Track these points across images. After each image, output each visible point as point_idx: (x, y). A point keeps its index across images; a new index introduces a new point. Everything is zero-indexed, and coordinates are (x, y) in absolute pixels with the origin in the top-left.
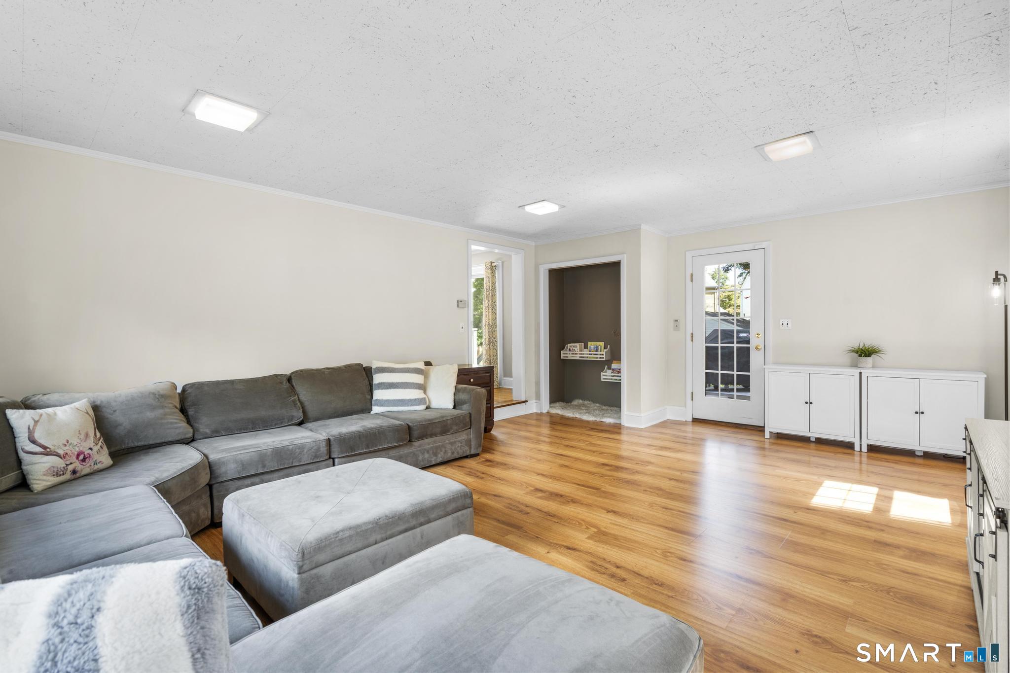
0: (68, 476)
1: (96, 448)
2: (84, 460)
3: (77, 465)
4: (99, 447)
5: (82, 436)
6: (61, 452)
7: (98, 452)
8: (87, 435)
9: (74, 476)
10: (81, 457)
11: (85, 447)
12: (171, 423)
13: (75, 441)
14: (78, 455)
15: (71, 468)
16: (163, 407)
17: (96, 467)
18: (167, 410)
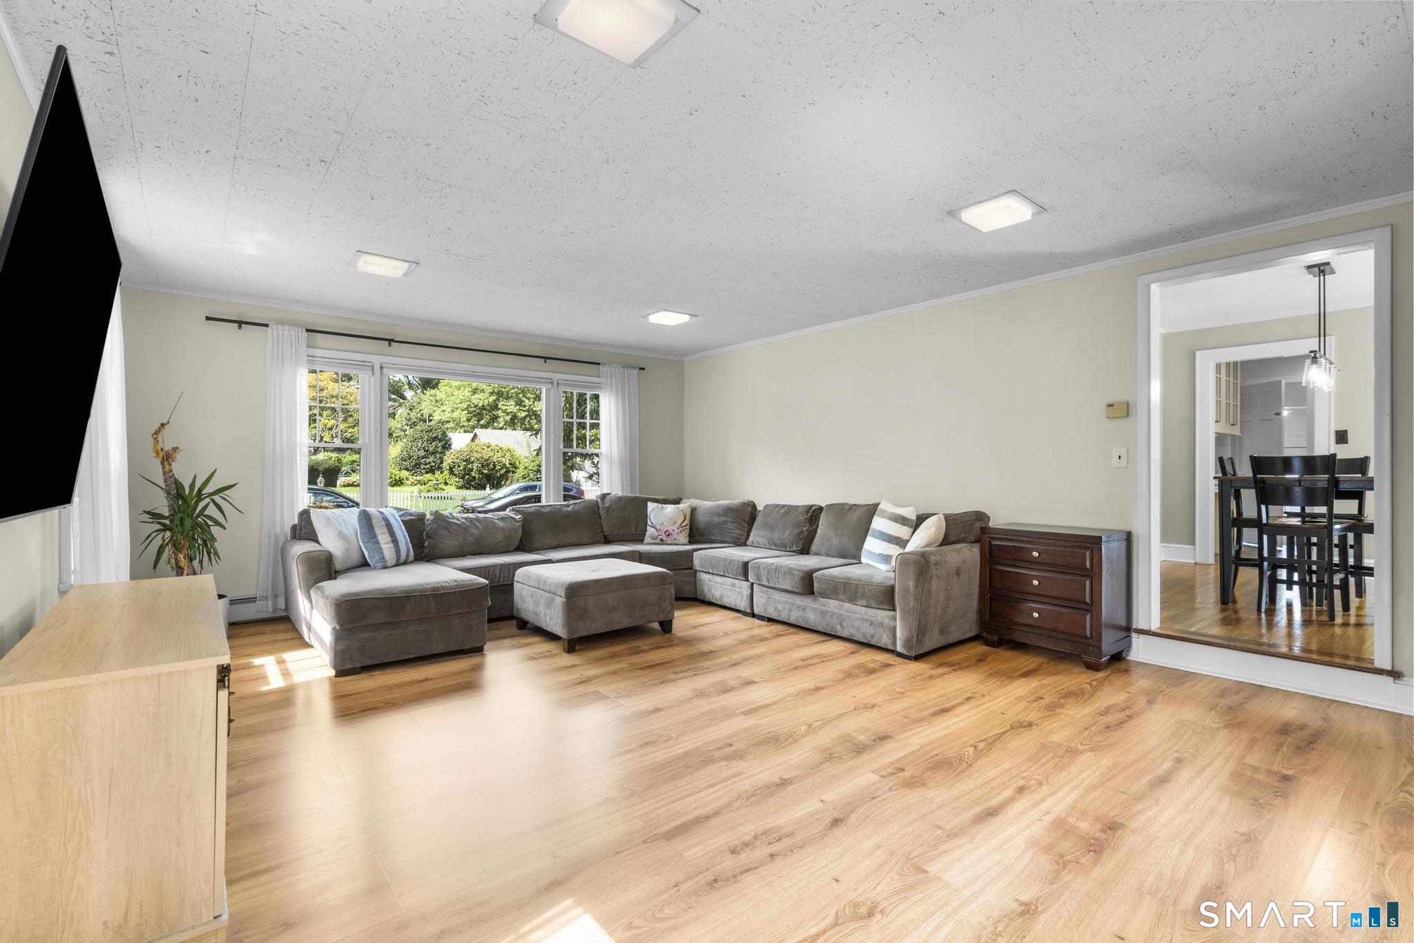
0: (658, 541)
1: (676, 531)
2: (668, 535)
3: (664, 537)
4: (679, 531)
5: (671, 523)
6: (658, 528)
7: (678, 533)
8: (675, 523)
9: (661, 543)
10: (667, 534)
11: (670, 529)
12: (729, 529)
13: (666, 524)
14: (666, 532)
15: (660, 537)
16: (726, 516)
17: (675, 542)
18: (729, 519)
